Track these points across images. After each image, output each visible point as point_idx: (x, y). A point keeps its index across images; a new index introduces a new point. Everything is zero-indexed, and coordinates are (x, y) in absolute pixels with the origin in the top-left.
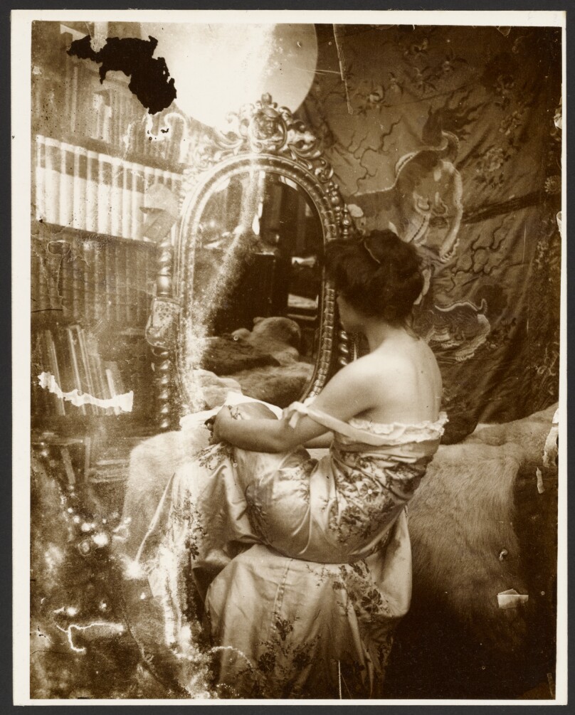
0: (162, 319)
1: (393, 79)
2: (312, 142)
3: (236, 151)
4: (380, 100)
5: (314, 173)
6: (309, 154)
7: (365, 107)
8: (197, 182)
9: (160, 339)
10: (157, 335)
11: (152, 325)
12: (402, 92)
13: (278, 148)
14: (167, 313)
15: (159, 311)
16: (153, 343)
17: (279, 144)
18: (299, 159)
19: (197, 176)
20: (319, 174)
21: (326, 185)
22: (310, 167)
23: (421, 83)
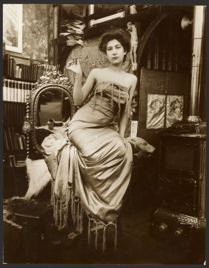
0: (26, 126)
1: (98, 60)
2: (67, 80)
3: (46, 83)
4: (95, 66)
5: (68, 88)
6: (67, 83)
7: (91, 67)
8: (36, 91)
9: (26, 131)
10: (25, 130)
11: (24, 128)
12: (100, 64)
13: (57, 82)
14: (28, 125)
15: (26, 124)
16: (24, 132)
17: (58, 81)
18: (64, 84)
19: (36, 90)
20: (70, 88)
21: (71, 91)
22: (67, 86)
23: (104, 62)
